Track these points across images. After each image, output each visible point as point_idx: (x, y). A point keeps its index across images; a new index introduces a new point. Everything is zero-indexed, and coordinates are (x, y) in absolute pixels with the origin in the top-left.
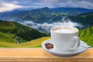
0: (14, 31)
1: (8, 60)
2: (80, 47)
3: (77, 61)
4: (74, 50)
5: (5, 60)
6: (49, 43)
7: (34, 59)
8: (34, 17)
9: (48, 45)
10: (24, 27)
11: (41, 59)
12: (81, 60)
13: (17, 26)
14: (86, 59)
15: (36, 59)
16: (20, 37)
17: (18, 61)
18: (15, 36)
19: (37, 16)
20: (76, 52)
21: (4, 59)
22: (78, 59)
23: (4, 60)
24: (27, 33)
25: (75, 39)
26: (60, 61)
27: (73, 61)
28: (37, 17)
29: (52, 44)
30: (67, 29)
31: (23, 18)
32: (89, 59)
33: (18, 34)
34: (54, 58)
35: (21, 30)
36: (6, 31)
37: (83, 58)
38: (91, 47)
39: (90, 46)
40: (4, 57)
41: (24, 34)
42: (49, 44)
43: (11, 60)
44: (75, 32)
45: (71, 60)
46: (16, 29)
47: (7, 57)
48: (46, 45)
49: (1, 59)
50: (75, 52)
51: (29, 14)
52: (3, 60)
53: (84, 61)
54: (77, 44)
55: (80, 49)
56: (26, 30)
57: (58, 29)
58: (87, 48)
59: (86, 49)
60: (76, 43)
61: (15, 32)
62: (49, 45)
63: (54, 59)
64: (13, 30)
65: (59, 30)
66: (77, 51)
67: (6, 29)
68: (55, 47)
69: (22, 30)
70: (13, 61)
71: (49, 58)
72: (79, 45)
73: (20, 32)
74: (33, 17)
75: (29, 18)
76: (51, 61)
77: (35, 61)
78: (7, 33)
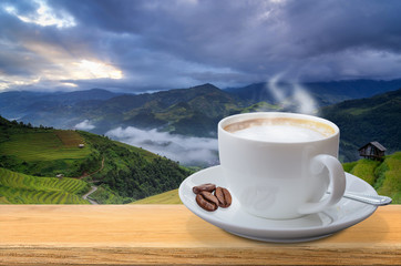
0: (82, 165)
1: (33, 255)
2: (343, 203)
3: (332, 260)
4: (321, 215)
5: (21, 256)
6: (213, 183)
7: (146, 252)
8: (163, 118)
9: (206, 194)
10: (124, 152)
11: (179, 253)
12: (352, 257)
13: (95, 147)
14: (370, 255)
15: (157, 252)
16: (108, 187)
17: (76, 261)
18: (89, 186)
19: (175, 113)
20: (326, 224)
21: (19, 252)
22: (336, 251)
23: (18, 259)
24: (134, 171)
25: (325, 167)
26: (260, 262)
27: (315, 263)
28: (176, 116)
29: (222, 190)
30: (287, 123)
31: (126, 118)
32: (385, 253)
33: (100, 176)
34: (234, 250)
35: (111, 163)
36: (47, 166)
37: (357, 251)
38: (390, 203)
39: (390, 199)
40: (16, 244)
41: (124, 178)
42: (213, 189)
43: (47, 256)
44: (325, 138)
45: (304, 256)
46: (91, 159)
47: (28, 244)
48: (198, 191)
49: (5, 252)
50: (321, 223)
51: (147, 105)
52: (12, 259)
53: (364, 262)
54: (330, 189)
55: (344, 212)
56: (131, 162)
57: (252, 125)
58: (377, 206)
59: (371, 209)
60: (328, 183)
61: (87, 171)
62: (211, 191)
63: (231, 254)
64: (80, 162)
65: (253, 127)
66: (333, 221)
67: (49, 162)
68: (235, 201)
69: (117, 161)
70: (58, 260)
71: (211, 250)
72: (339, 193)
73: (111, 168)
74: (159, 116)
75: (145, 120)
76: (218, 260)
77: (151, 260)
78: (50, 176)
